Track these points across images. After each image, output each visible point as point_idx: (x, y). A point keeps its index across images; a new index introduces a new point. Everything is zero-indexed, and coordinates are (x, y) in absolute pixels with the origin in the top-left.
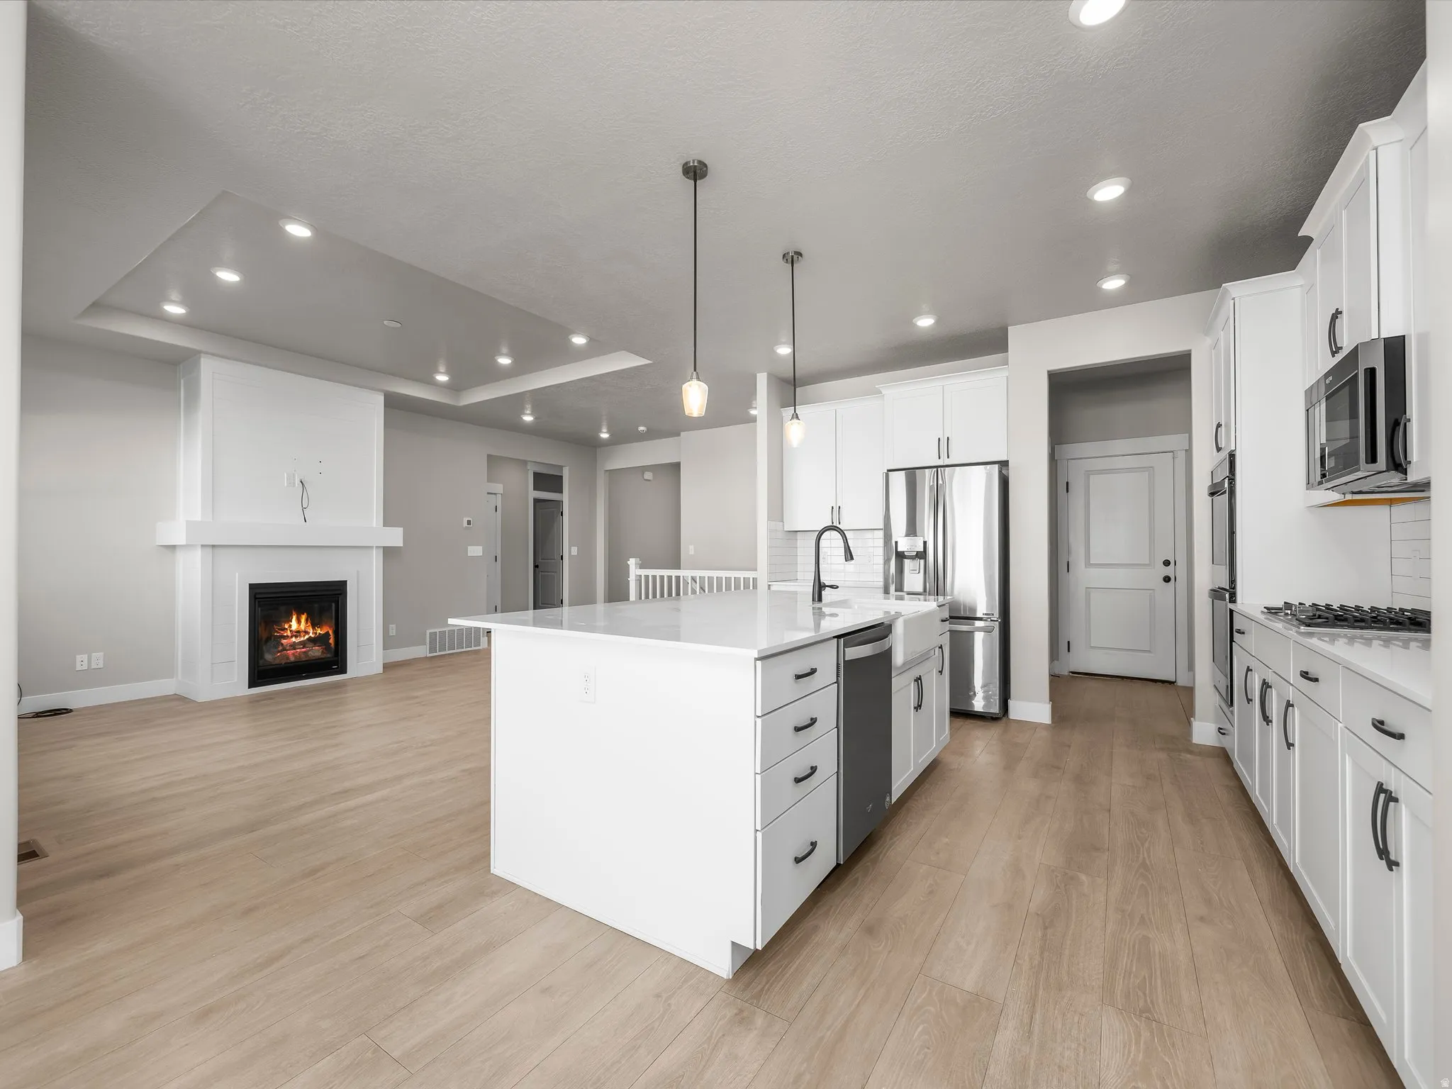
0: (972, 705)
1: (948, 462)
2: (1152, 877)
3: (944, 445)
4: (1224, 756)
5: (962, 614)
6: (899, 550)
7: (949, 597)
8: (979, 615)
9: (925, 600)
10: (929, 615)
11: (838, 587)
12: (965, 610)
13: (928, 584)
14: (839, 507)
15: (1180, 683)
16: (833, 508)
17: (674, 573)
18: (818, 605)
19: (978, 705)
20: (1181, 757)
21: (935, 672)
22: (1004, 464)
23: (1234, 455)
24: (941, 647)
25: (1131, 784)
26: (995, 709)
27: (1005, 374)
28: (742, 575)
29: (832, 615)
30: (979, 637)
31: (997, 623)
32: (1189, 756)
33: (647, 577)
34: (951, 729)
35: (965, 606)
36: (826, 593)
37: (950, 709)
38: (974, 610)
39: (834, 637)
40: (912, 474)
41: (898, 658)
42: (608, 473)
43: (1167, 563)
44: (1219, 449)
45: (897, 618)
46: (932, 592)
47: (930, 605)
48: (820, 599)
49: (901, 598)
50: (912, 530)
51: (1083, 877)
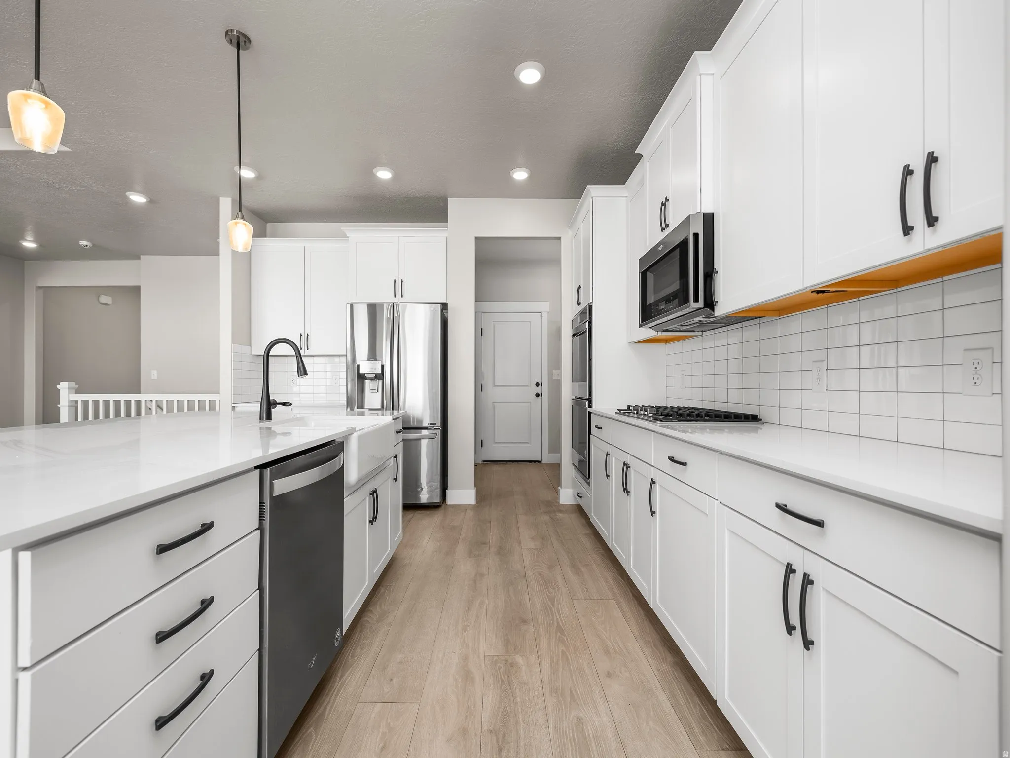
0: (419, 499)
1: (401, 300)
2: (567, 639)
3: (399, 286)
4: (580, 510)
5: (412, 425)
6: (360, 372)
7: (402, 411)
8: (425, 425)
9: (383, 414)
10: (386, 427)
11: (290, 404)
12: (414, 422)
13: (385, 401)
14: (308, 335)
15: (544, 462)
16: (301, 335)
17: (133, 398)
18: (266, 424)
19: (424, 498)
20: (557, 517)
21: (390, 480)
22: (444, 306)
23: (591, 306)
24: (395, 457)
25: (534, 548)
26: (437, 500)
27: (445, 235)
28: (206, 398)
29: (285, 434)
30: (424, 443)
31: (439, 430)
32: (560, 515)
33: (85, 403)
34: (403, 522)
35: (414, 419)
36: (276, 411)
37: (403, 504)
38: (421, 422)
39: (256, 468)
40: (373, 309)
41: (352, 476)
42: (41, 291)
43: (537, 385)
44: (579, 304)
45: (351, 434)
46: (389, 408)
47: (386, 419)
48: (269, 418)
49: (363, 414)
50: (373, 355)
51: (520, 660)
